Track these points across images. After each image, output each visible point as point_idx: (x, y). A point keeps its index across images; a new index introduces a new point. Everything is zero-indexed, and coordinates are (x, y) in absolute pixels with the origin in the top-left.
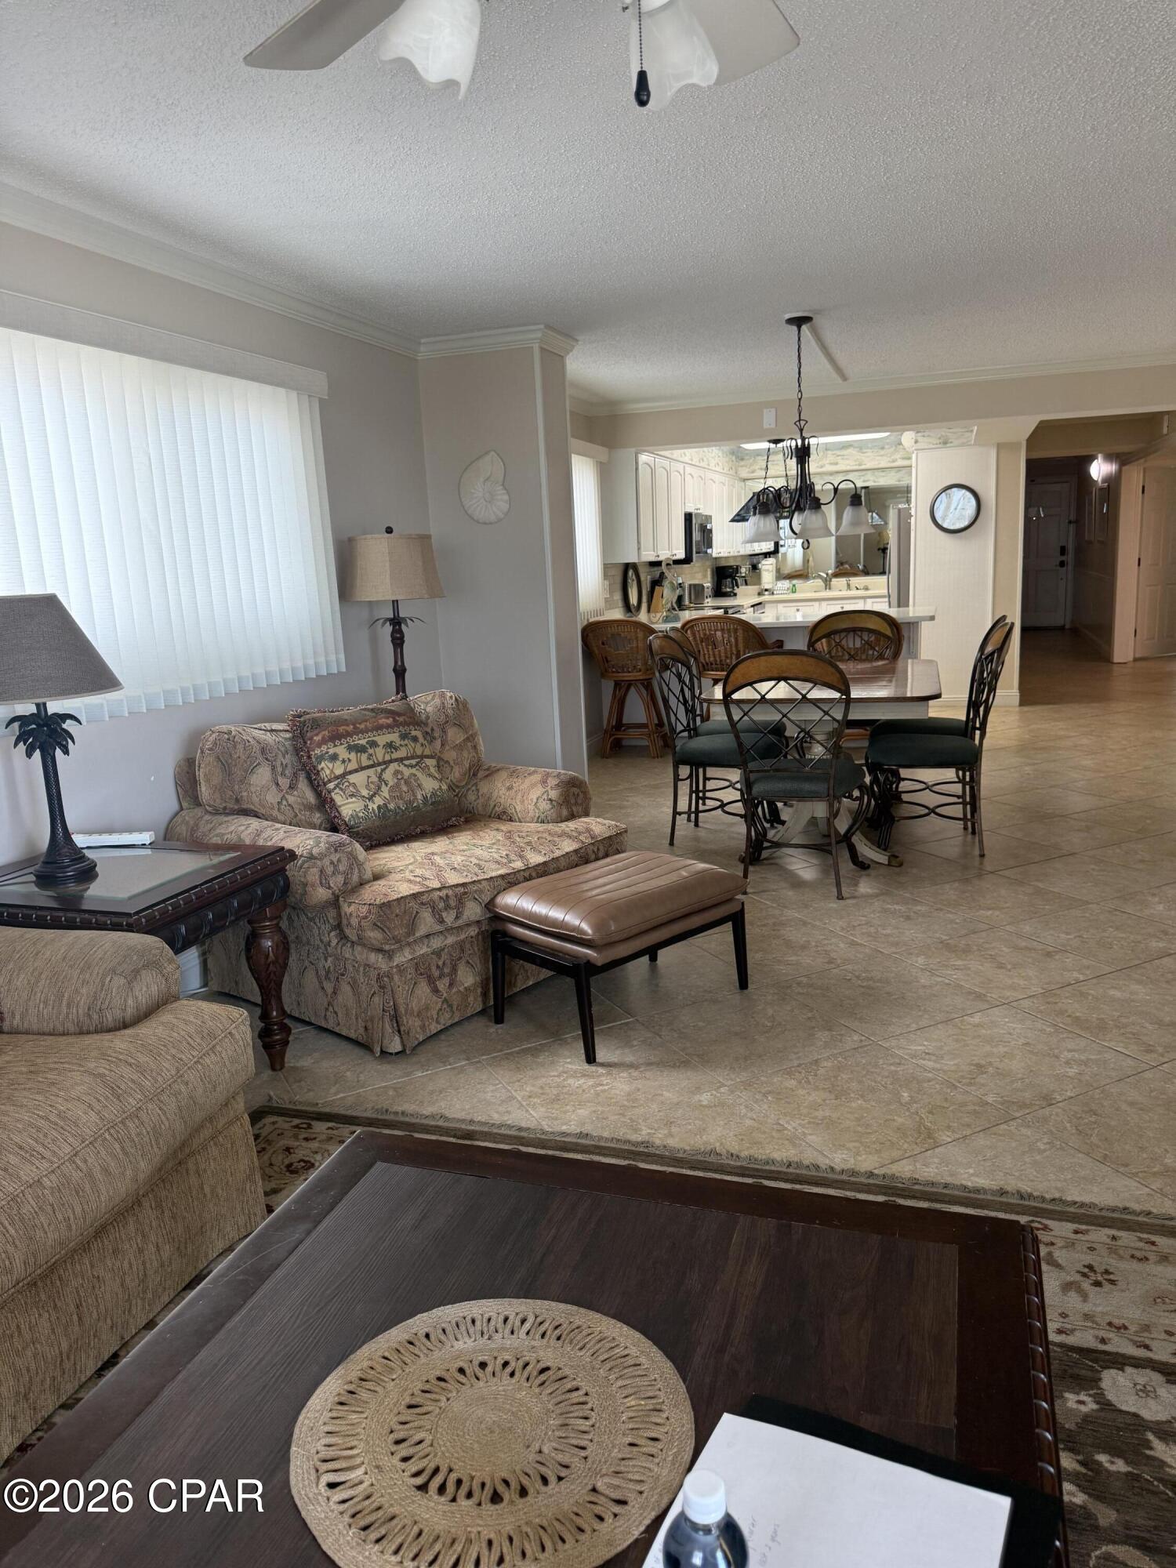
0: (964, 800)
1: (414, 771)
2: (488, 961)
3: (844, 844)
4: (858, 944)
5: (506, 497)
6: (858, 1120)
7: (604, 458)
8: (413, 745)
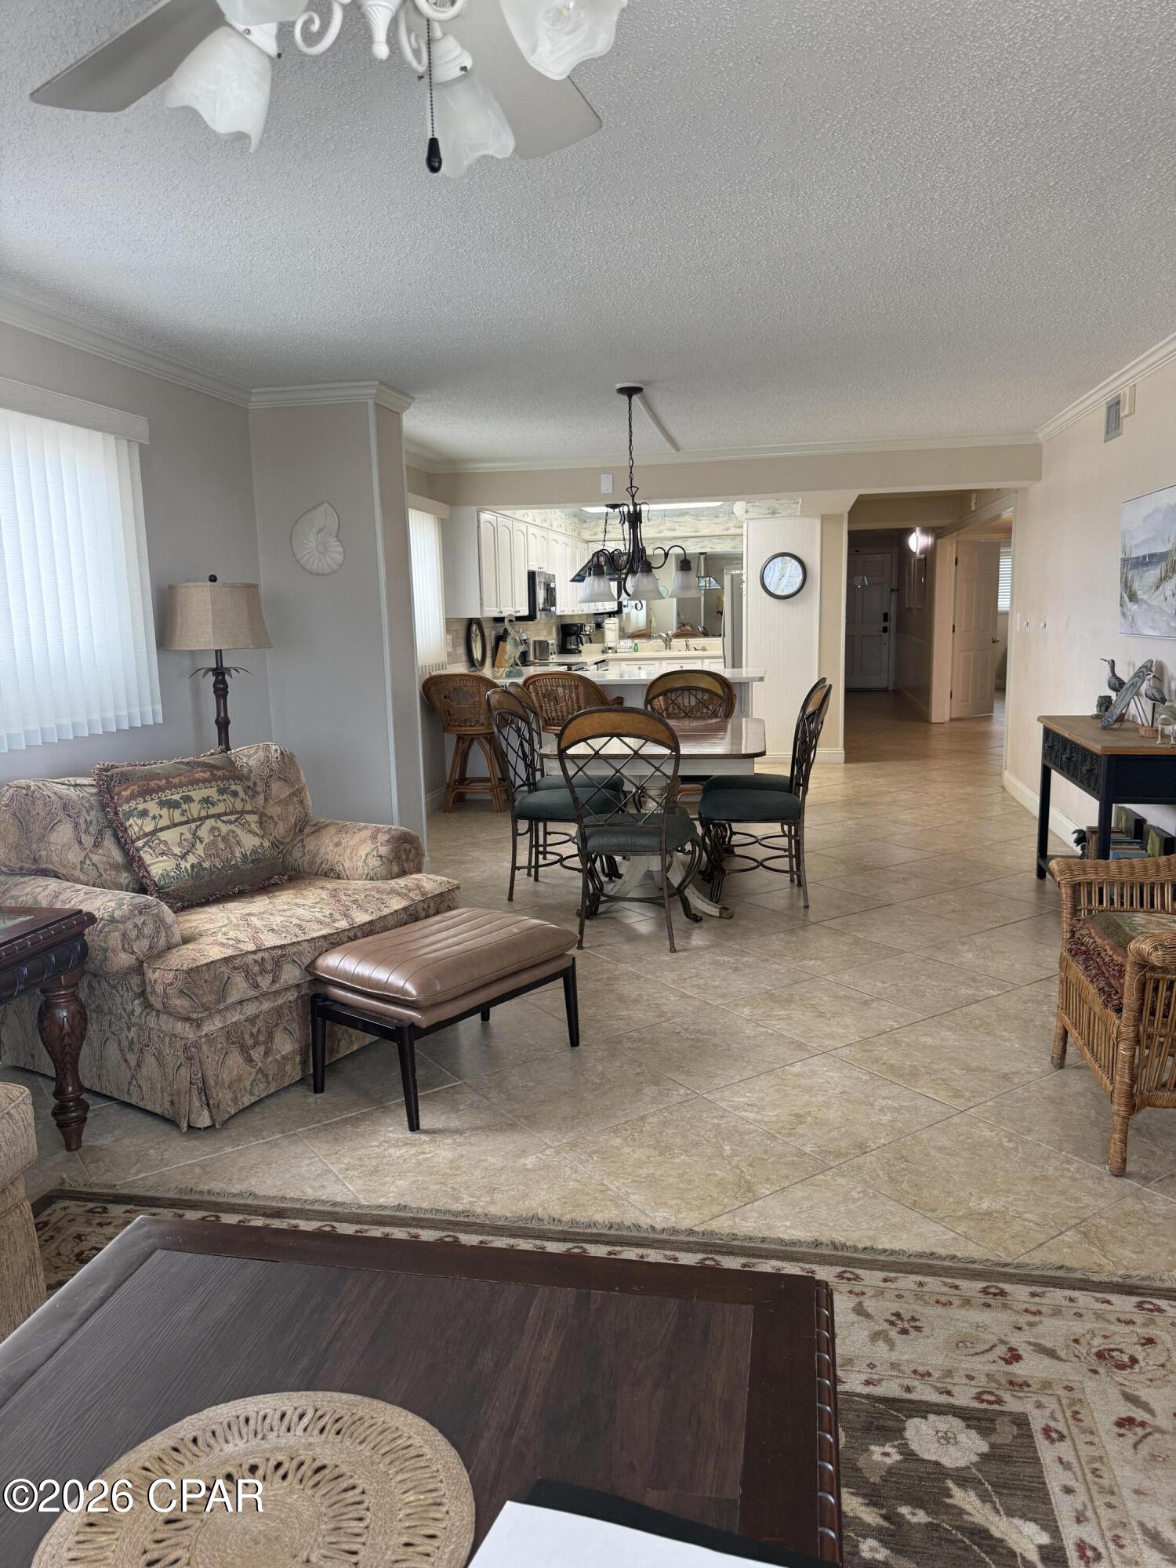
0: (791, 853)
1: (232, 827)
2: (308, 1029)
3: (677, 897)
4: (688, 997)
5: (340, 549)
6: (681, 1176)
7: (446, 516)
8: (232, 800)
